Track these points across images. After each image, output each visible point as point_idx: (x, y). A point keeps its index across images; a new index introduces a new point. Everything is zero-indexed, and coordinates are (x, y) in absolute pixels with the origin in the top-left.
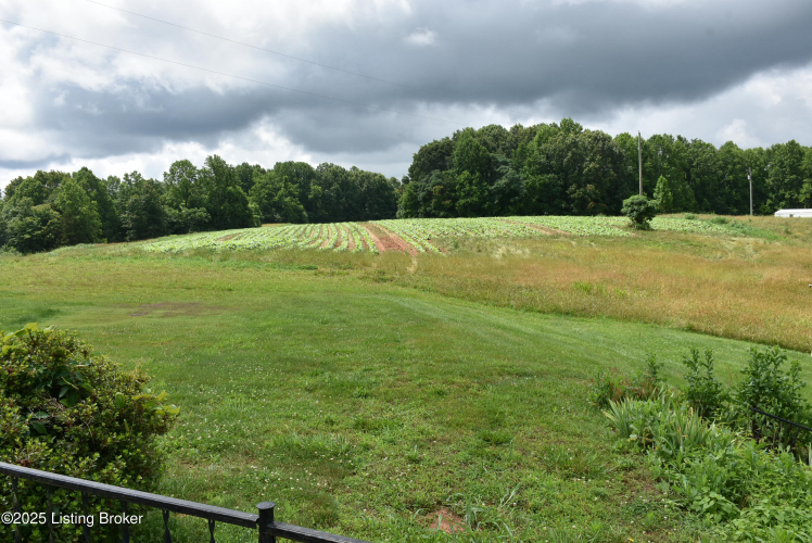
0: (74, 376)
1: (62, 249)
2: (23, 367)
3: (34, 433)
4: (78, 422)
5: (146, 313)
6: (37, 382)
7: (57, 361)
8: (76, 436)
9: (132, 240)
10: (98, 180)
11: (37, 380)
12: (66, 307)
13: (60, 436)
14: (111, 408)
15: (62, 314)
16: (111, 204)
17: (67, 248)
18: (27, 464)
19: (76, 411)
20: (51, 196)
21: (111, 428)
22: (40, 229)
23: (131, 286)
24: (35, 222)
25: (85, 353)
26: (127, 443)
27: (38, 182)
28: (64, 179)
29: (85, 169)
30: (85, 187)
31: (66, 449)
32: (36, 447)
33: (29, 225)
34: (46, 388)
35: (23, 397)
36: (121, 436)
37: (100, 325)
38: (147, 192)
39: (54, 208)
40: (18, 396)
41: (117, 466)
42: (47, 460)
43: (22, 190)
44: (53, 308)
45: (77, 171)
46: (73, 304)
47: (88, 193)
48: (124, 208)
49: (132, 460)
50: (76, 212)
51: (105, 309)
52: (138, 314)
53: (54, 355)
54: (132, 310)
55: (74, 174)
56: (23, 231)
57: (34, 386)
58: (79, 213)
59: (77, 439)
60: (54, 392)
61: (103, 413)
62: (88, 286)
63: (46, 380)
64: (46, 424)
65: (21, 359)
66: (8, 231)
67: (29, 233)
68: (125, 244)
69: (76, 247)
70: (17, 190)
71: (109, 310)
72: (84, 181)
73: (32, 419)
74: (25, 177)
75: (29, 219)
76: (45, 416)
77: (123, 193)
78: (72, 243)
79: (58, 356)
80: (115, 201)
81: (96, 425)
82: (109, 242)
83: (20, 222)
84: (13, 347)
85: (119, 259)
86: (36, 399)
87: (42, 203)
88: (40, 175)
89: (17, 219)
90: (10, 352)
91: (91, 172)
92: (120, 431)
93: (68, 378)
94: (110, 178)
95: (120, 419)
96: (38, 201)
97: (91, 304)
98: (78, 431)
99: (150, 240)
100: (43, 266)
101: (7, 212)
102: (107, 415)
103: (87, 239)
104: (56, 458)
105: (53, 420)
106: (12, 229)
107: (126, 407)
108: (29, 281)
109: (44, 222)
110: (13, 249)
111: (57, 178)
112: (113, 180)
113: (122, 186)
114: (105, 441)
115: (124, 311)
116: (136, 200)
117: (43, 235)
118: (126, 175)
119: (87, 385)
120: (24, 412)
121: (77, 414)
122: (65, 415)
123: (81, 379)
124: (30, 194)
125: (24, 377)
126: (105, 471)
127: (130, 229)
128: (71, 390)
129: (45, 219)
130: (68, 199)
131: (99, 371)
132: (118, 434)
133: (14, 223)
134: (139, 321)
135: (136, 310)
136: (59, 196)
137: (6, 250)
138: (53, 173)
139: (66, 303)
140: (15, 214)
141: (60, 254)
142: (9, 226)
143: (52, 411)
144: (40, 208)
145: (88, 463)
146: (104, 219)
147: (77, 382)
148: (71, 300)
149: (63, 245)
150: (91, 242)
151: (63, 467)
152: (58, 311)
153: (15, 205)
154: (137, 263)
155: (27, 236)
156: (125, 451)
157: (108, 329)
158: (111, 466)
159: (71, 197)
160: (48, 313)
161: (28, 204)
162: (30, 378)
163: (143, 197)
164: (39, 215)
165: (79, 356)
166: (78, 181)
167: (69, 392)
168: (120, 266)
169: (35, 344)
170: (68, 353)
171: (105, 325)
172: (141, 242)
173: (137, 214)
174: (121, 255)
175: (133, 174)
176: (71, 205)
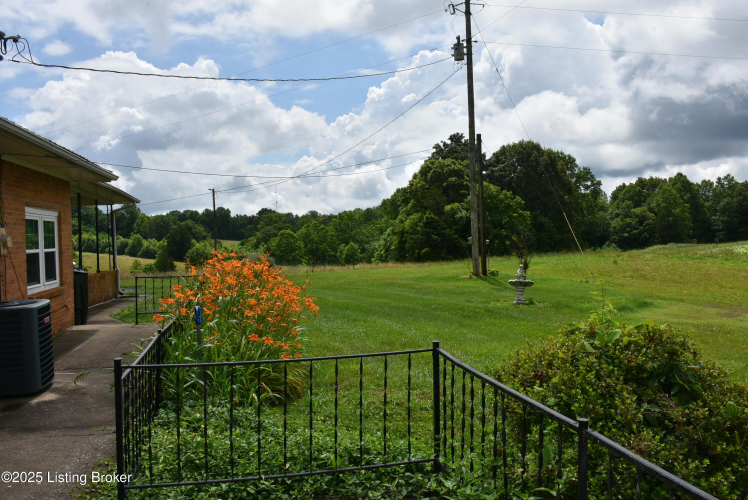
0: (686, 375)
1: (655, 247)
2: (641, 359)
3: (648, 422)
4: (688, 423)
5: (737, 316)
6: (653, 375)
7: (671, 359)
8: (686, 436)
9: (721, 241)
10: (692, 184)
11: (651, 373)
12: (659, 301)
13: (670, 431)
14: (721, 416)
15: (655, 306)
16: (703, 206)
17: (661, 246)
18: (640, 452)
19: (687, 411)
20: (648, 200)
21: (720, 437)
22: (637, 229)
23: (721, 287)
24: (633, 223)
25: (695, 354)
26: (737, 456)
27: (638, 188)
28: (661, 184)
29: (680, 175)
30: (679, 191)
31: (675, 446)
32: (649, 438)
33: (629, 225)
34: (659, 382)
35: (638, 386)
36: (731, 448)
37: (690, 322)
38: (740, 195)
39: (651, 210)
40: (634, 385)
41: (726, 478)
42: (658, 452)
43: (625, 195)
44: (648, 300)
45: (673, 176)
46: (665, 299)
47: (682, 197)
48: (716, 211)
49: (741, 476)
50: (670, 214)
51: (695, 307)
52: (729, 316)
53: (668, 353)
54: (723, 311)
55: (670, 179)
56: (623, 230)
57: (649, 378)
58: (673, 215)
59: (686, 440)
60: (667, 388)
61: (713, 419)
62: (679, 283)
63: (659, 376)
64: (658, 418)
65: (639, 351)
66: (611, 230)
67: (628, 232)
68: (714, 245)
69: (668, 246)
70: (621, 196)
71: (699, 308)
72: (679, 185)
73: (646, 410)
74: (627, 184)
75: (628, 220)
76: (657, 410)
77: (715, 196)
78: (664, 242)
79: (673, 354)
80: (707, 204)
81: (706, 430)
82: (699, 242)
83: (621, 223)
84: (632, 339)
85: (710, 260)
86: (650, 392)
87: (640, 206)
88: (641, 182)
89: (618, 219)
90: (630, 343)
91: (685, 177)
92: (730, 441)
93: (680, 376)
94: (704, 181)
95: (731, 430)
96: (637, 204)
97: (682, 300)
98: (688, 431)
99: (740, 242)
100: (640, 262)
101: (611, 214)
102: (717, 422)
103: (678, 239)
104: (667, 453)
105: (664, 415)
106: (614, 228)
107: (738, 418)
108: (628, 274)
109: (641, 222)
110: (614, 245)
111: (655, 183)
112: (707, 184)
113: (715, 189)
114: (715, 448)
115: (713, 311)
116: (728, 203)
117: (639, 234)
118: (719, 179)
119: (698, 386)
120: (639, 401)
121: (688, 414)
122: (676, 412)
123: (693, 381)
124: (631, 199)
125: (640, 368)
126: (713, 479)
127: (720, 231)
128: (682, 390)
129: (642, 219)
130: (663, 202)
131: (710, 375)
132: (728, 445)
133: (616, 223)
134: (729, 322)
135: (727, 311)
136: (656, 200)
137: (608, 246)
138: (651, 179)
139: (659, 298)
140: (617, 215)
141: (653, 252)
142: (613, 225)
143: (664, 405)
144: (638, 210)
145: (697, 467)
146: (695, 221)
147: (689, 382)
148: (663, 295)
149: (656, 244)
150: (681, 241)
151: (672, 463)
152: (652, 304)
153: (618, 208)
154: (728, 264)
155: (626, 235)
156: (734, 464)
157: (697, 327)
158: (720, 477)
159: (666, 200)
160: (644, 305)
161: (629, 207)
162: (645, 370)
163: (736, 199)
164: (637, 216)
165: (688, 356)
166: (673, 185)
167: (679, 391)
168: (711, 266)
169: (651, 340)
170: (682, 353)
171: (695, 322)
172: (731, 244)
173: (728, 216)
174: (712, 256)
175: (726, 178)
176: (665, 208)
